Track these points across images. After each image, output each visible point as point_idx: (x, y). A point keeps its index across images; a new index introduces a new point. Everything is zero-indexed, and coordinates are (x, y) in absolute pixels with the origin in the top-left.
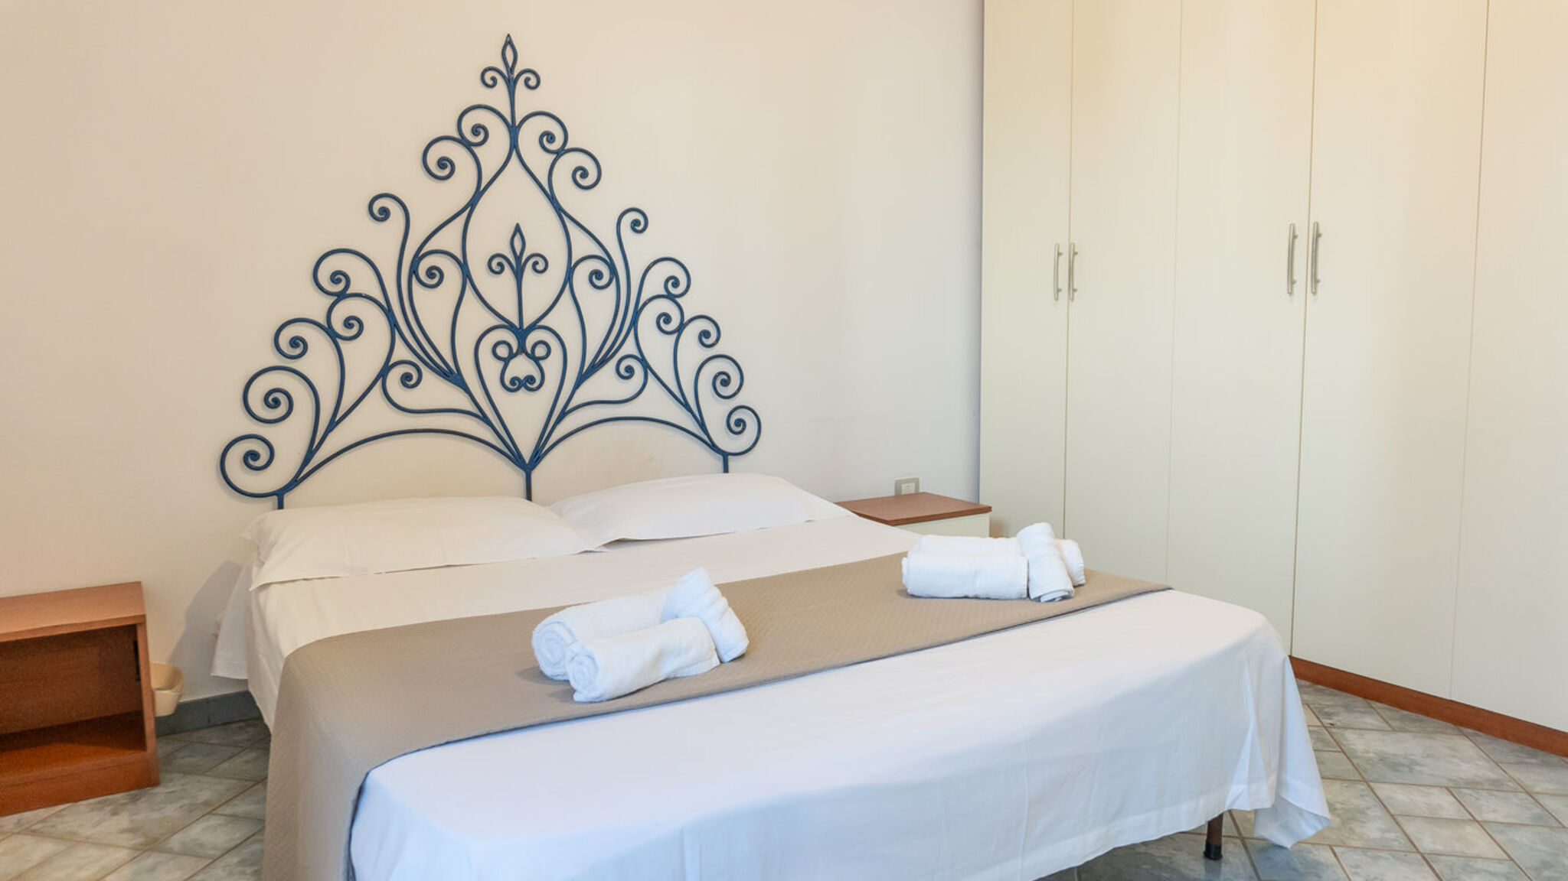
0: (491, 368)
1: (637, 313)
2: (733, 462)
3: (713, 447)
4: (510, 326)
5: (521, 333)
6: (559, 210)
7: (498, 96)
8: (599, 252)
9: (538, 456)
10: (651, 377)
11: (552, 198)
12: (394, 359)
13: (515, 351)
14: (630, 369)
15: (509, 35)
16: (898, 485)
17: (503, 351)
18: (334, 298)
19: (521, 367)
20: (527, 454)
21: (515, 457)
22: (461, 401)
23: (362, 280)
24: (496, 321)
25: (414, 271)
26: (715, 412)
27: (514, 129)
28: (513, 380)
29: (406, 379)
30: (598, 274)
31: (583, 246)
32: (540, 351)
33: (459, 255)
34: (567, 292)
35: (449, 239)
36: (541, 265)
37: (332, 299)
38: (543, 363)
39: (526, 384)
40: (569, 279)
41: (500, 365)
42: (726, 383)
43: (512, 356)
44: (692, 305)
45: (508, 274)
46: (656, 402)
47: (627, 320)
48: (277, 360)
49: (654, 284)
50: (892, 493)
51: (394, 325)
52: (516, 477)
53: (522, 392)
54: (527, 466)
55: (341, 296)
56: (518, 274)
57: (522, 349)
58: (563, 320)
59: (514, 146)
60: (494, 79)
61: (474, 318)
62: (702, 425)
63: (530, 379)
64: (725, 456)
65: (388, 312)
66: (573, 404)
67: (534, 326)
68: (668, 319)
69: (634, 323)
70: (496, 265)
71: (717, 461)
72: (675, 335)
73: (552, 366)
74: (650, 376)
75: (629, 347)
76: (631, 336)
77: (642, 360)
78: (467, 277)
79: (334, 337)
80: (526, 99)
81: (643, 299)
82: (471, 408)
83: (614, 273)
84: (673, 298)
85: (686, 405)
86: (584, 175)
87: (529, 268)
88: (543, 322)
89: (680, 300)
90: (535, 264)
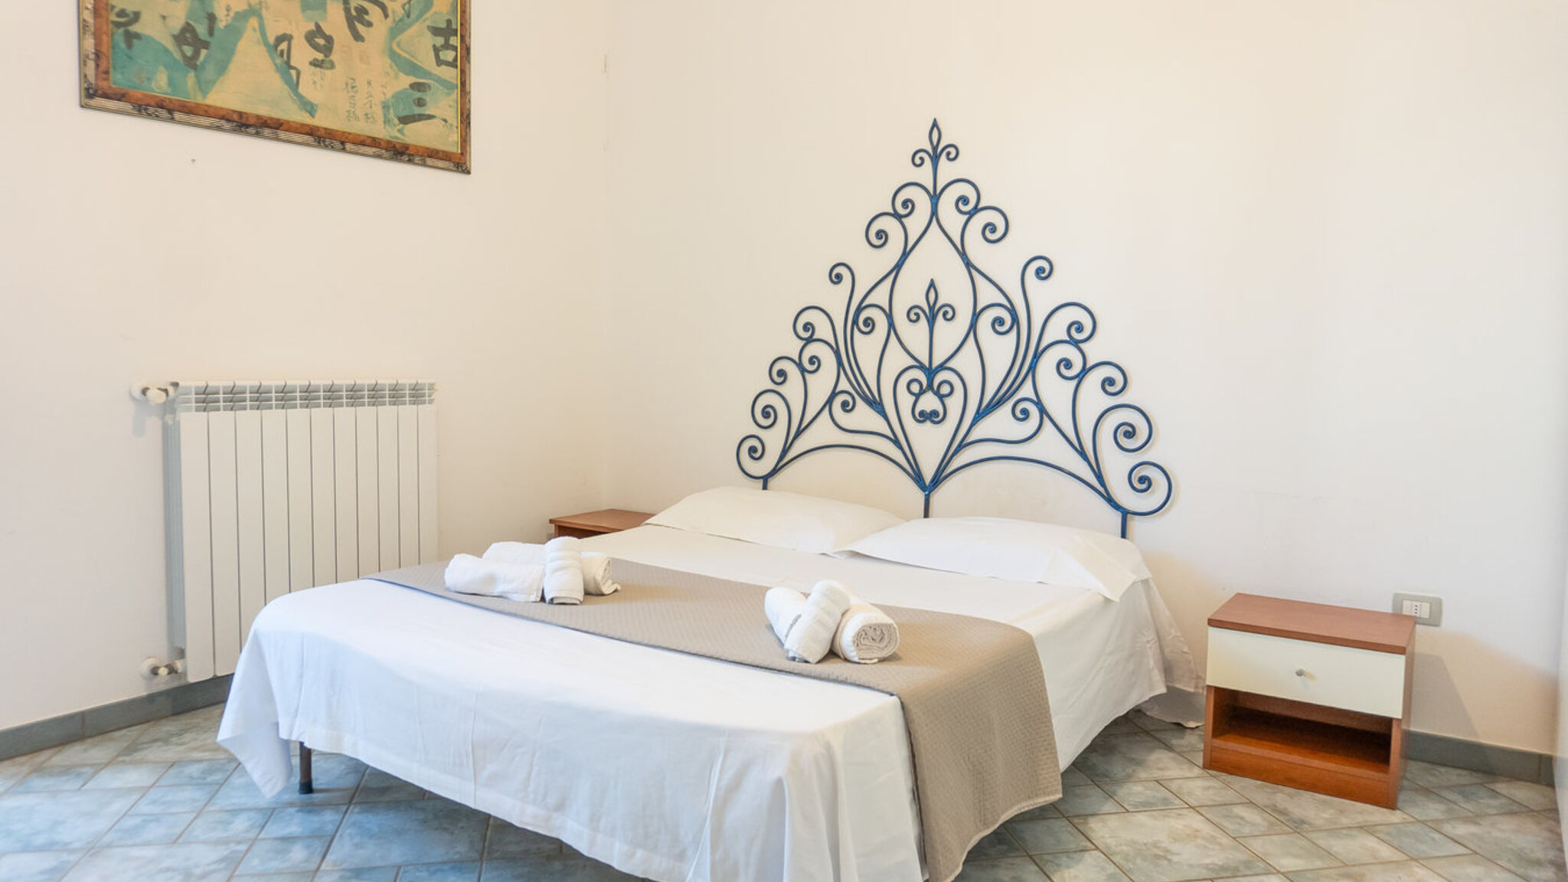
0: (906, 400)
1: (1037, 356)
2: (1136, 524)
3: (1110, 500)
4: (921, 366)
5: (931, 372)
6: (968, 264)
7: (924, 175)
8: (1003, 300)
9: (938, 480)
10: (1046, 420)
11: (963, 255)
12: (838, 389)
13: (924, 387)
14: (1025, 412)
15: (935, 120)
16: (1398, 600)
17: (915, 388)
18: (804, 342)
19: (929, 402)
20: (928, 475)
21: (917, 477)
22: (880, 425)
23: (823, 330)
24: (913, 363)
25: (855, 322)
26: (1116, 465)
27: (935, 198)
28: (922, 413)
29: (844, 404)
30: (999, 321)
31: (988, 294)
32: (945, 389)
33: (887, 309)
34: (971, 336)
35: (880, 297)
36: (950, 313)
37: (803, 343)
38: (947, 400)
39: (932, 417)
40: (973, 326)
41: (914, 398)
42: (1131, 434)
43: (922, 392)
44: (1095, 351)
45: (923, 321)
46: (1050, 446)
47: (1026, 365)
48: (769, 385)
49: (1057, 330)
50: (1387, 608)
51: (840, 364)
52: (920, 496)
53: (928, 424)
54: (929, 487)
55: (809, 341)
56: (931, 322)
58: (967, 363)
59: (934, 213)
60: (922, 159)
61: (896, 359)
62: (1099, 477)
63: (935, 413)
64: (1125, 514)
65: (837, 353)
66: (972, 437)
67: (942, 367)
68: (1068, 364)
69: (1033, 368)
70: (914, 314)
71: (1115, 519)
72: (1075, 382)
73: (954, 404)
75: (1027, 391)
76: (1029, 382)
77: (1039, 404)
78: (891, 325)
79: (803, 371)
80: (948, 170)
81: (1044, 344)
82: (889, 434)
83: (1015, 320)
84: (1076, 343)
85: (1082, 453)
86: (994, 230)
87: (940, 317)
88: (949, 365)
89: (1084, 346)
90: (945, 314)
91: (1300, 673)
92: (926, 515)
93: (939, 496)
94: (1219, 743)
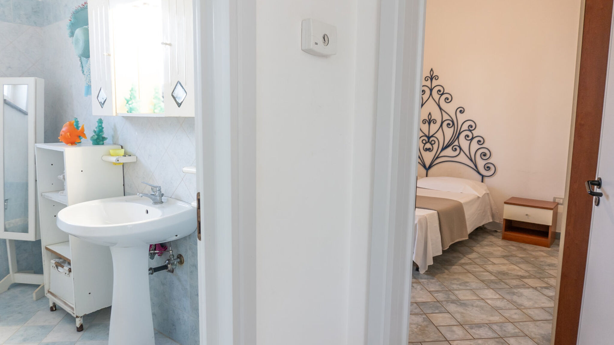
0: (421, 145)
1: (459, 134)
2: (486, 179)
3: (479, 173)
4: (426, 136)
5: (429, 138)
6: (441, 109)
7: (428, 83)
8: (450, 119)
9: (430, 167)
10: (462, 152)
11: (439, 106)
14: (456, 149)
15: (432, 68)
16: (555, 198)
17: (424, 142)
19: (428, 146)
20: (427, 165)
21: (424, 166)
24: (423, 135)
26: (481, 163)
27: (431, 90)
28: (426, 149)
30: (449, 124)
31: (446, 117)
32: (433, 142)
34: (441, 128)
36: (435, 122)
38: (433, 145)
40: (441, 125)
41: (424, 144)
42: (485, 155)
43: (426, 143)
44: (475, 133)
45: (427, 124)
46: (462, 158)
47: (456, 136)
49: (465, 127)
50: (552, 200)
52: (425, 171)
53: (428, 152)
54: (427, 169)
56: (429, 124)
57: (428, 141)
58: (439, 135)
59: (431, 94)
60: (428, 79)
62: (476, 166)
63: (430, 149)
64: (483, 176)
66: (440, 155)
67: (432, 136)
68: (468, 136)
69: (458, 137)
70: (425, 122)
71: (480, 177)
72: (470, 141)
73: (435, 146)
75: (456, 143)
76: (457, 141)
77: (459, 147)
80: (435, 83)
81: (461, 131)
83: (453, 124)
84: (470, 131)
85: (471, 160)
86: (448, 99)
87: (432, 122)
88: (434, 136)
89: (473, 132)
90: (433, 122)
91: (527, 215)
92: (427, 176)
93: (431, 171)
94: (506, 233)
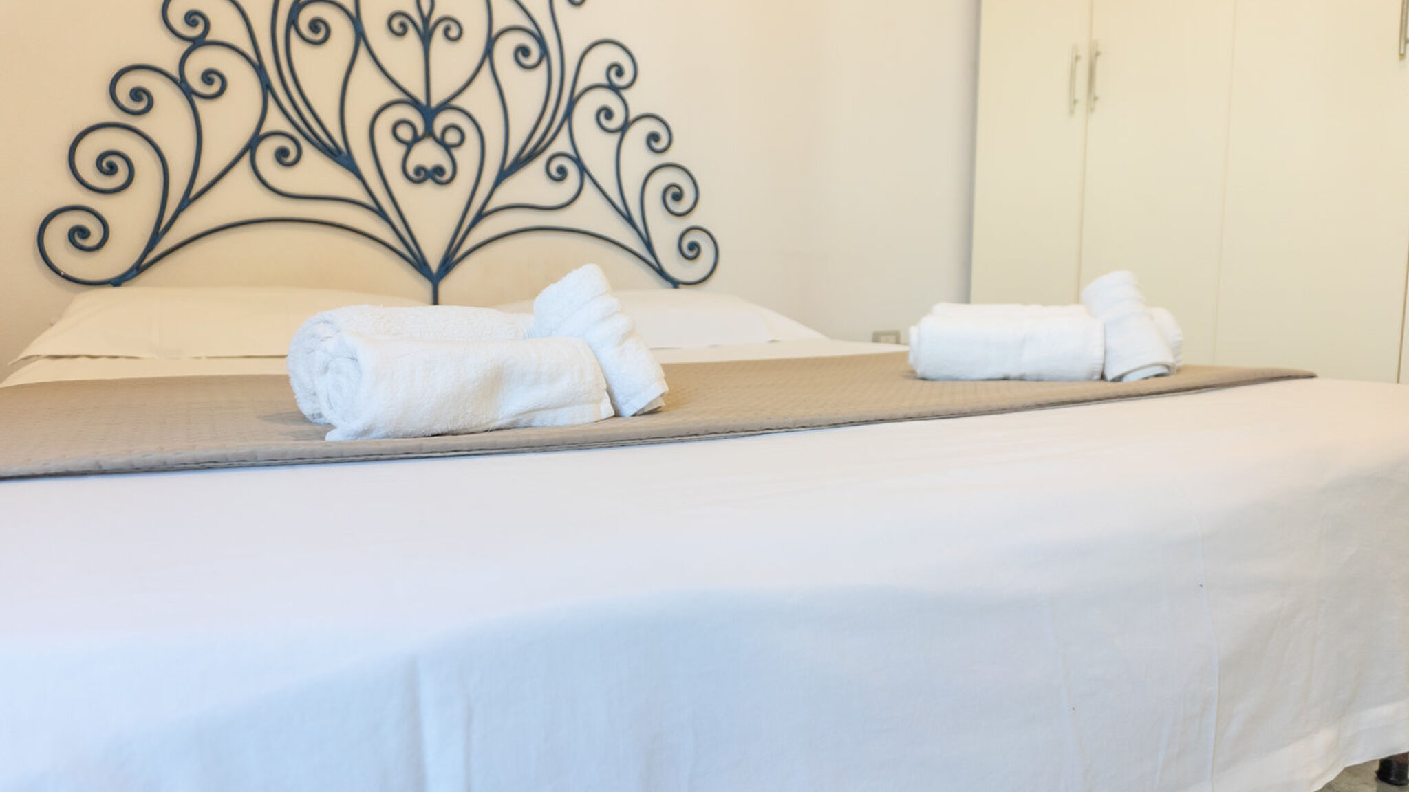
0: (391, 153)
1: (572, 103)
3: (660, 271)
4: (413, 102)
5: (429, 113)
8: (527, 24)
9: (449, 263)
10: (588, 184)
12: (266, 128)
13: (421, 131)
14: (562, 171)
16: (876, 337)
17: (405, 133)
18: (189, 44)
19: (427, 154)
20: (434, 261)
21: (419, 263)
22: (351, 188)
23: (226, 26)
24: (397, 95)
25: (292, 21)
26: (665, 232)
28: (419, 170)
29: (281, 154)
30: (524, 50)
31: (507, 13)
32: (452, 137)
33: (351, 8)
34: (486, 68)
36: (454, 30)
37: (186, 46)
38: (456, 153)
39: (434, 175)
40: (488, 52)
41: (402, 149)
42: (678, 197)
43: (416, 139)
44: (638, 101)
45: (412, 37)
46: (593, 212)
47: (560, 110)
48: (111, 114)
49: (594, 71)
51: (266, 87)
53: (429, 186)
54: (434, 276)
55: (198, 43)
56: (426, 38)
57: (429, 132)
58: (480, 100)
61: (369, 88)
62: (648, 245)
63: (439, 170)
64: (674, 283)
65: (259, 69)
66: (494, 203)
67: (445, 106)
68: (609, 114)
69: (568, 115)
70: (398, 24)
71: (664, 289)
72: (618, 135)
73: (467, 157)
74: (587, 181)
75: (561, 144)
76: (565, 130)
77: (578, 161)
78: (360, 36)
79: (189, 93)
81: (580, 87)
82: (365, 198)
83: (545, 52)
84: (616, 89)
85: (629, 219)
87: (439, 33)
88: (456, 102)
89: (625, 94)
90: (447, 30)
93: (445, 286)
